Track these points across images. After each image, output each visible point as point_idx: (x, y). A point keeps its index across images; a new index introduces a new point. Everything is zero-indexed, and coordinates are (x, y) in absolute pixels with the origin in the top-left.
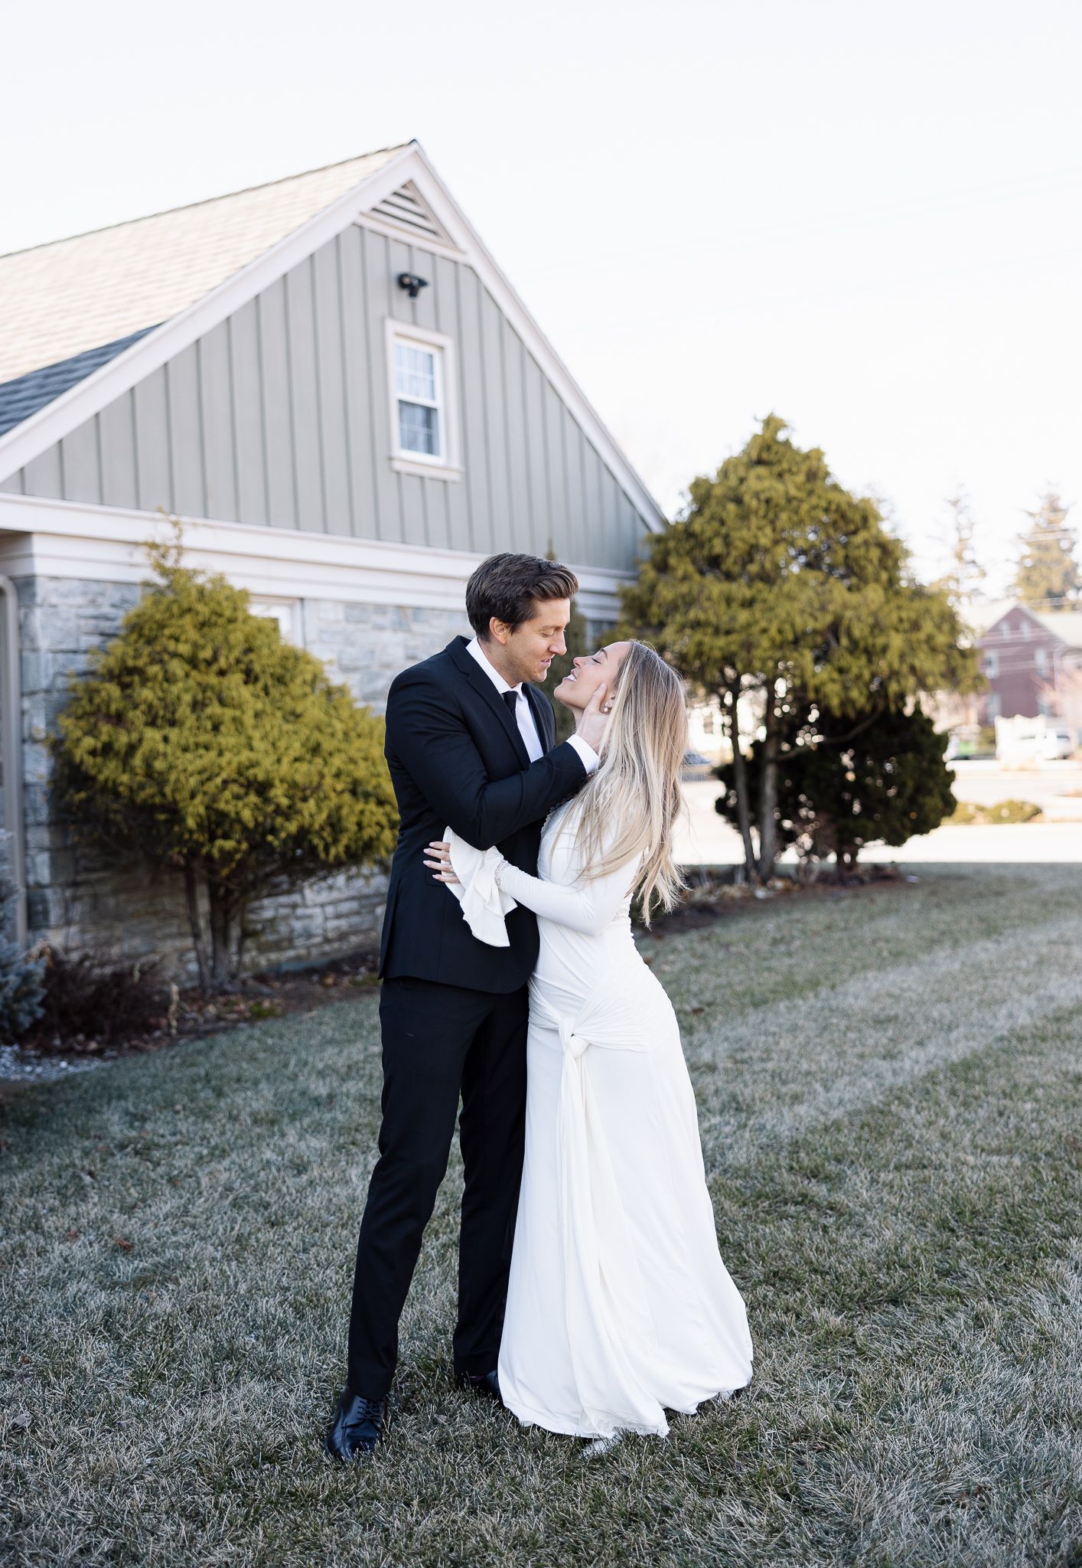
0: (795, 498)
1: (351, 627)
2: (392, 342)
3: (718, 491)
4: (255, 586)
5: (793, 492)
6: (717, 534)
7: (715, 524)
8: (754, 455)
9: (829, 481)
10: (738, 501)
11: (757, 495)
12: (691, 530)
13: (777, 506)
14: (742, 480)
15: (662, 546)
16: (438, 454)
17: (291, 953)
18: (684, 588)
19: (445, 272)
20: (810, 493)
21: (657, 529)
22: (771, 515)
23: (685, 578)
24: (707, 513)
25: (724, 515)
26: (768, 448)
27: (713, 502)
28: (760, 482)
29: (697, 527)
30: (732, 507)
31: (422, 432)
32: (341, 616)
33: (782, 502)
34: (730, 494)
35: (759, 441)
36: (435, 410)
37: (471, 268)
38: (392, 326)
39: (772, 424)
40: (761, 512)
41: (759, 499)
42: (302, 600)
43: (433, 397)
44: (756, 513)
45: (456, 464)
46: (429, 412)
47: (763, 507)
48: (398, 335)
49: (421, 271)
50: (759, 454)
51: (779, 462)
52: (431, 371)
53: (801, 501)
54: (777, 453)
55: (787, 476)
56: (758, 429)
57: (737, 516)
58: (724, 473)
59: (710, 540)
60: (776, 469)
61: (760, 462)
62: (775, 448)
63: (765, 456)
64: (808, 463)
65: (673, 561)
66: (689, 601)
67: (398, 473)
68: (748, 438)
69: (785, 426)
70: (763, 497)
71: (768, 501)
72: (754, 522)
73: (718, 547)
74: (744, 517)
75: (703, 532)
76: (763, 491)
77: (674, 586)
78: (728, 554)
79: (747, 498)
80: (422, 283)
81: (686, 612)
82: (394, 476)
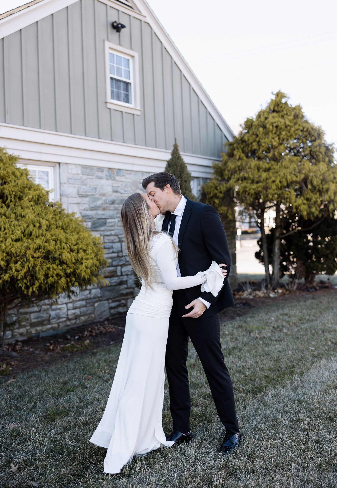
0: (288, 125)
1: (85, 177)
2: (108, 51)
3: (256, 123)
4: (23, 155)
5: (288, 123)
6: (255, 141)
7: (254, 136)
8: (272, 108)
9: (304, 119)
10: (264, 127)
11: (272, 124)
12: (243, 139)
13: (281, 129)
14: (266, 119)
15: (232, 147)
16: (131, 104)
17: (49, 326)
18: (239, 163)
19: (136, 24)
20: (295, 124)
21: (231, 140)
22: (278, 133)
23: (240, 159)
24: (251, 132)
25: (258, 133)
26: (278, 105)
27: (254, 127)
28: (274, 119)
29: (246, 138)
30: (261, 129)
31: (122, 92)
32: (79, 172)
33: (283, 127)
34: (261, 124)
35: (274, 102)
36: (130, 83)
37: (148, 24)
38: (108, 44)
39: (280, 95)
40: (274, 132)
41: (273, 126)
42: (59, 163)
43: (129, 79)
44: (272, 131)
45: (139, 107)
46: (127, 84)
47: (275, 129)
48: (111, 48)
49: (123, 21)
50: (274, 108)
51: (283, 111)
52: (129, 67)
53: (291, 127)
54: (281, 107)
55: (285, 116)
56: (274, 97)
57: (263, 133)
58: (259, 116)
59: (252, 143)
60: (281, 114)
61: (274, 111)
62: (280, 106)
63: (276, 108)
64: (295, 111)
65: (235, 152)
66: (241, 169)
67: (110, 109)
68: (269, 101)
69: (285, 97)
70: (274, 125)
71: (277, 127)
72: (271, 135)
73: (255, 146)
74: (266, 133)
75: (248, 140)
76: (275, 122)
77: (235, 162)
78: (259, 148)
79: (268, 126)
80: (123, 26)
81: (240, 173)
82: (108, 110)
